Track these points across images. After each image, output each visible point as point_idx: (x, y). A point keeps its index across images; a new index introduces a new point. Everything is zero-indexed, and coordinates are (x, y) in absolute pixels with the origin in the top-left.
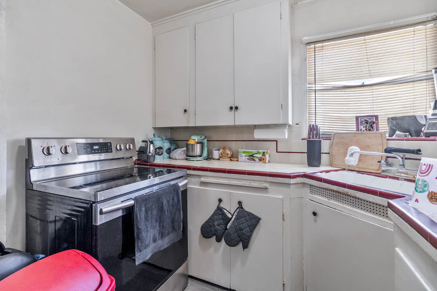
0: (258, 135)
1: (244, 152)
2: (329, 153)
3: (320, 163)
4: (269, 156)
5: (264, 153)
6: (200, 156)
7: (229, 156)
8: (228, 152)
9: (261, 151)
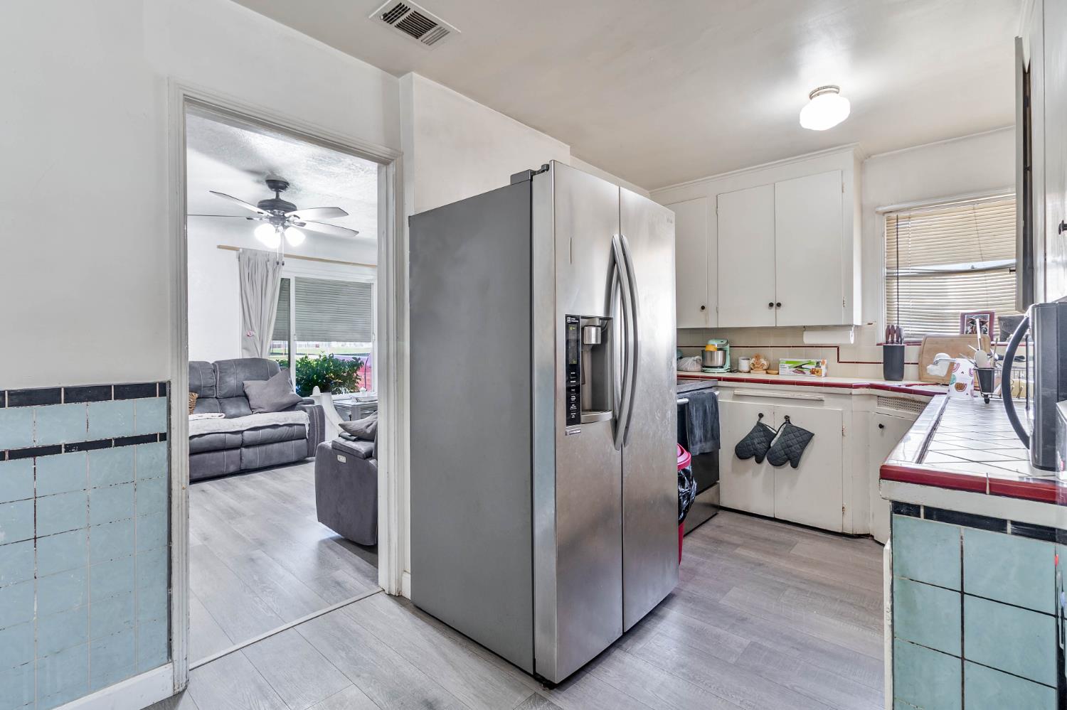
0: (809, 339)
1: (787, 362)
2: (917, 364)
3: (903, 377)
4: (827, 368)
5: (818, 363)
6: (722, 367)
7: (765, 367)
8: (763, 361)
9: (814, 361)
